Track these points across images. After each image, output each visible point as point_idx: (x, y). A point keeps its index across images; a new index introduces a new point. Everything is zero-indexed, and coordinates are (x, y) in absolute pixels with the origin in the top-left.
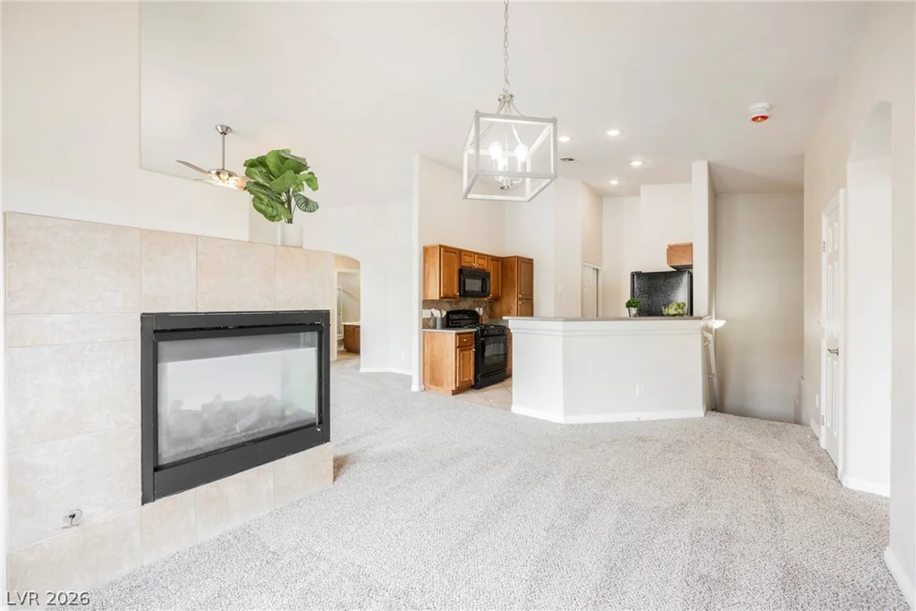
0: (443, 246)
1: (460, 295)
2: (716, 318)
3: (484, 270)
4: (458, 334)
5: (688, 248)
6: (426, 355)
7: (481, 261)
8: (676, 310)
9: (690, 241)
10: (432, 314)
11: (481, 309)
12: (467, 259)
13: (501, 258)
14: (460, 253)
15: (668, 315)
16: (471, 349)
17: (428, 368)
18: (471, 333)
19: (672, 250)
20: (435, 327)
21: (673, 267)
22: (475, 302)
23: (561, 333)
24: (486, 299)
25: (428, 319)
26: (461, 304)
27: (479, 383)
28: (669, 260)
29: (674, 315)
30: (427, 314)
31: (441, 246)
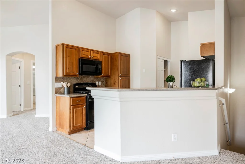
0: (65, 45)
1: (79, 74)
2: (230, 88)
3: (98, 60)
4: (72, 98)
5: (212, 45)
6: (57, 109)
7: (96, 55)
8: (199, 83)
9: (214, 41)
10: (62, 85)
11: (100, 82)
12: (85, 53)
13: (111, 54)
14: (79, 49)
15: (195, 87)
16: (82, 107)
17: (58, 117)
18: (83, 96)
19: (203, 46)
20: (64, 93)
21: (203, 57)
22: (95, 78)
23: (118, 99)
24: (100, 77)
25: (60, 88)
26: (85, 79)
27: (88, 126)
28: (202, 52)
29: (198, 87)
30: (59, 85)
31: (63, 45)
